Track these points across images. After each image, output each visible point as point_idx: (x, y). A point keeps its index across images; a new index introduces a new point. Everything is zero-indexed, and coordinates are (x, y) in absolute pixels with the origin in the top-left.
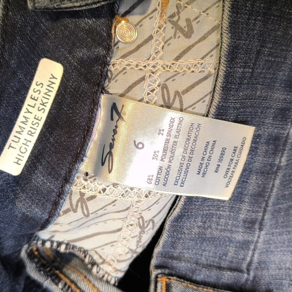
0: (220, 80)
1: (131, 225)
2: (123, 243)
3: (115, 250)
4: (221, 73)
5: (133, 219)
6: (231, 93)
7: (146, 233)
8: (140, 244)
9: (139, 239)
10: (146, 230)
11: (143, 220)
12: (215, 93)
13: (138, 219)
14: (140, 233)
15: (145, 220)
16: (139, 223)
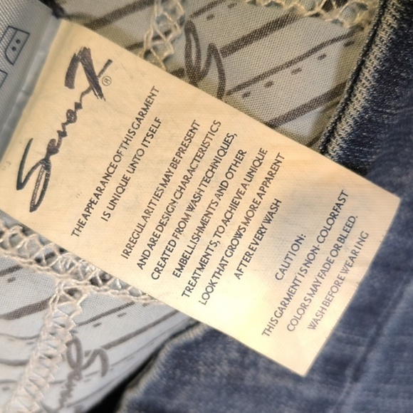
0: (377, 52)
1: (50, 357)
2: (29, 388)
3: (10, 401)
4: (384, 35)
5: (54, 342)
6: (394, 91)
7: (85, 379)
8: (70, 401)
9: (65, 389)
10: (85, 373)
11: (79, 350)
12: (359, 85)
13: (68, 344)
14: (71, 377)
15: (85, 348)
16: (69, 353)
